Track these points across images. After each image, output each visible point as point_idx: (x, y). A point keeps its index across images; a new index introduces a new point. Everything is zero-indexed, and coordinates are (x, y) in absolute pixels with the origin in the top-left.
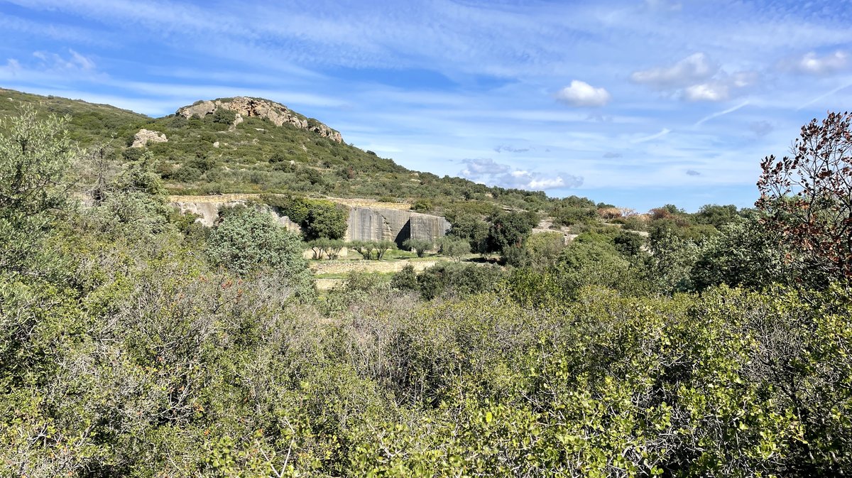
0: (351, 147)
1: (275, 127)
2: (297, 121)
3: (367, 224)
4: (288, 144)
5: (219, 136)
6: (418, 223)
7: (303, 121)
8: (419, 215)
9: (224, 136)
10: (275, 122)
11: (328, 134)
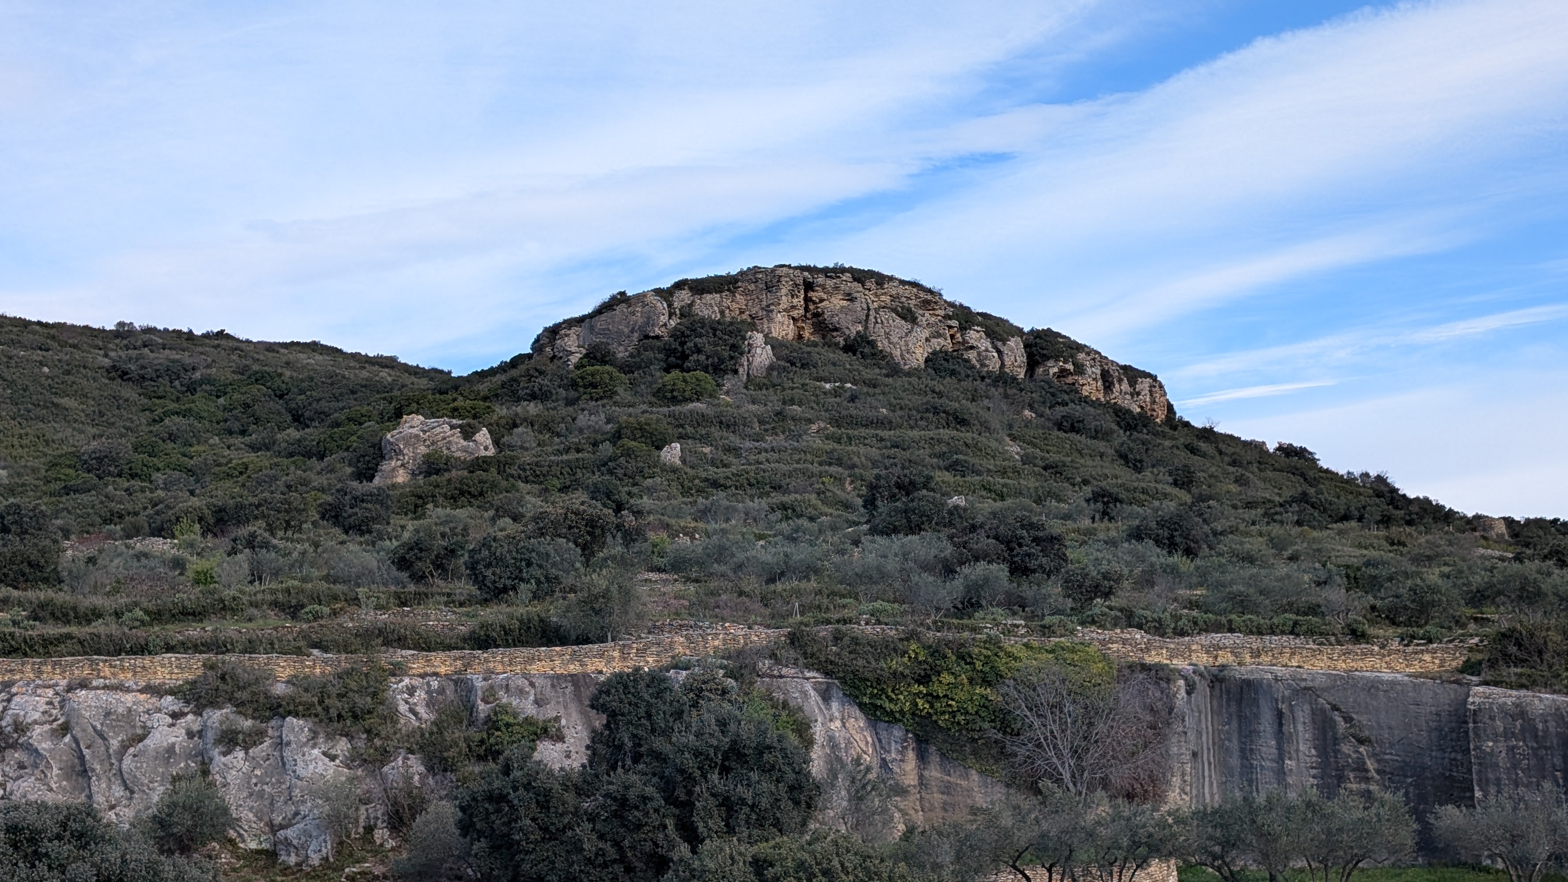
0: (1208, 434)
1: (895, 370)
2: (984, 344)
3: (1267, 745)
4: (945, 433)
5: (678, 422)
6: (1508, 734)
7: (1004, 341)
8: (1506, 697)
9: (701, 420)
10: (897, 353)
11: (1108, 387)
